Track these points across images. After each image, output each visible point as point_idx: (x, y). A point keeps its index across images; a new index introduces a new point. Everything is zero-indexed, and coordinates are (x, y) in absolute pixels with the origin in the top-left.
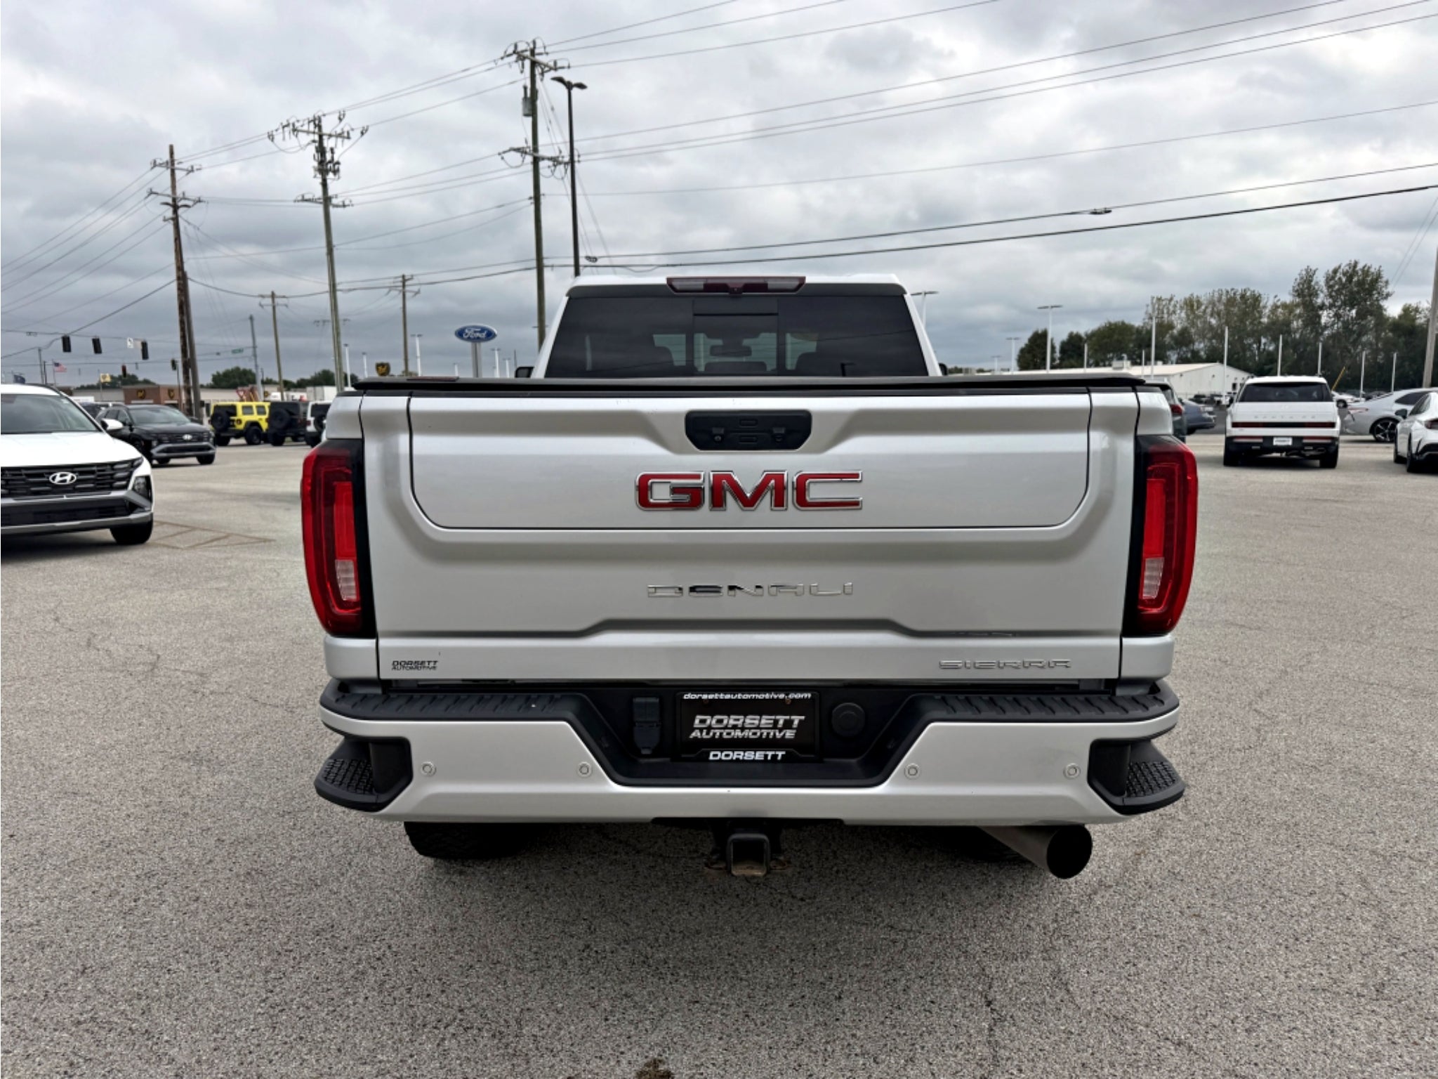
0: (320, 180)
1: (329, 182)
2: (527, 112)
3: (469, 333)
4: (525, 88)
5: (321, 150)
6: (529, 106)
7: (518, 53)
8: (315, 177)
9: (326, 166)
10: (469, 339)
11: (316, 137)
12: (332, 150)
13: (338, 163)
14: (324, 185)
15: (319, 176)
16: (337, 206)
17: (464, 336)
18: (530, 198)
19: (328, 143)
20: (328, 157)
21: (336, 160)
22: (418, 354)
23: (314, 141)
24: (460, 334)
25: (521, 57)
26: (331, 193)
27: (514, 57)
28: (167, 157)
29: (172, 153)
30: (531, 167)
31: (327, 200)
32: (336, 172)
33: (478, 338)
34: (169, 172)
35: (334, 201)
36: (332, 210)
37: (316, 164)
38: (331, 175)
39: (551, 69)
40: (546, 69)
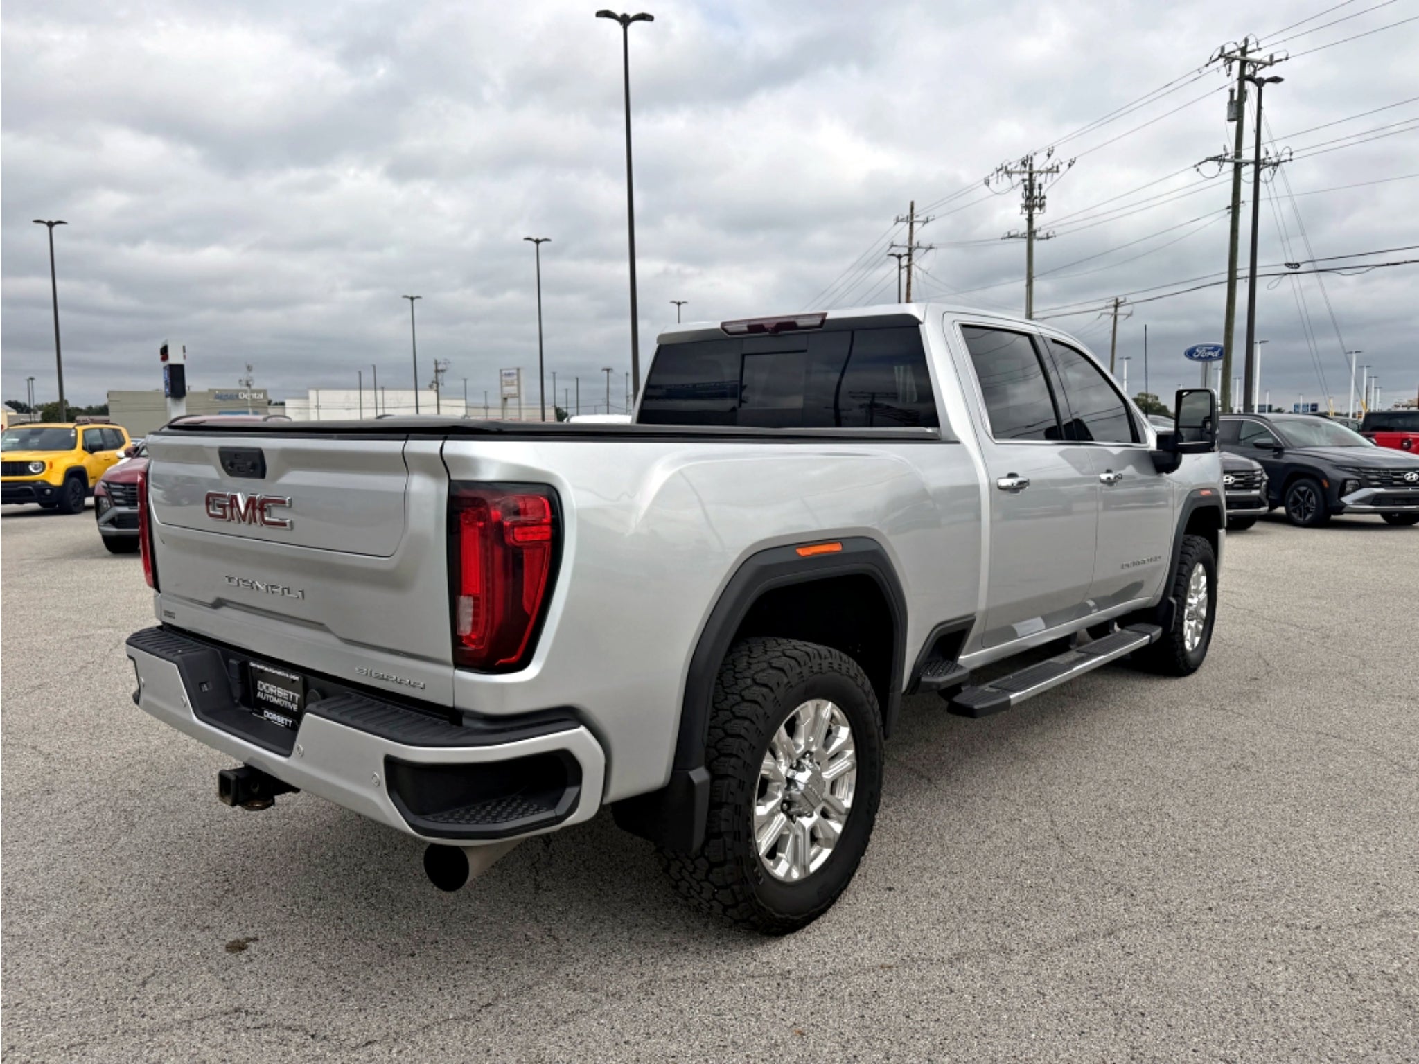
0: (1027, 216)
1: (1034, 216)
2: (1232, 117)
3: (1202, 353)
4: (1232, 92)
5: (1030, 188)
6: (1234, 110)
7: (1225, 56)
8: (1022, 213)
9: (1033, 201)
10: (1200, 358)
11: (1026, 176)
12: (1040, 187)
13: (1044, 197)
14: (1030, 220)
15: (1026, 212)
16: (1041, 239)
17: (1195, 356)
18: (1228, 208)
19: (1039, 179)
20: (1036, 192)
21: (1042, 194)
22: (1125, 377)
23: (1024, 180)
24: (1190, 354)
25: (1229, 59)
26: (1035, 226)
27: (1222, 60)
28: (908, 212)
29: (912, 208)
30: (1231, 175)
31: (1031, 234)
32: (1041, 206)
33: (1210, 357)
34: (908, 225)
35: (1038, 234)
36: (1035, 243)
37: (1023, 201)
38: (1037, 210)
39: (1265, 64)
40: (1260, 66)
